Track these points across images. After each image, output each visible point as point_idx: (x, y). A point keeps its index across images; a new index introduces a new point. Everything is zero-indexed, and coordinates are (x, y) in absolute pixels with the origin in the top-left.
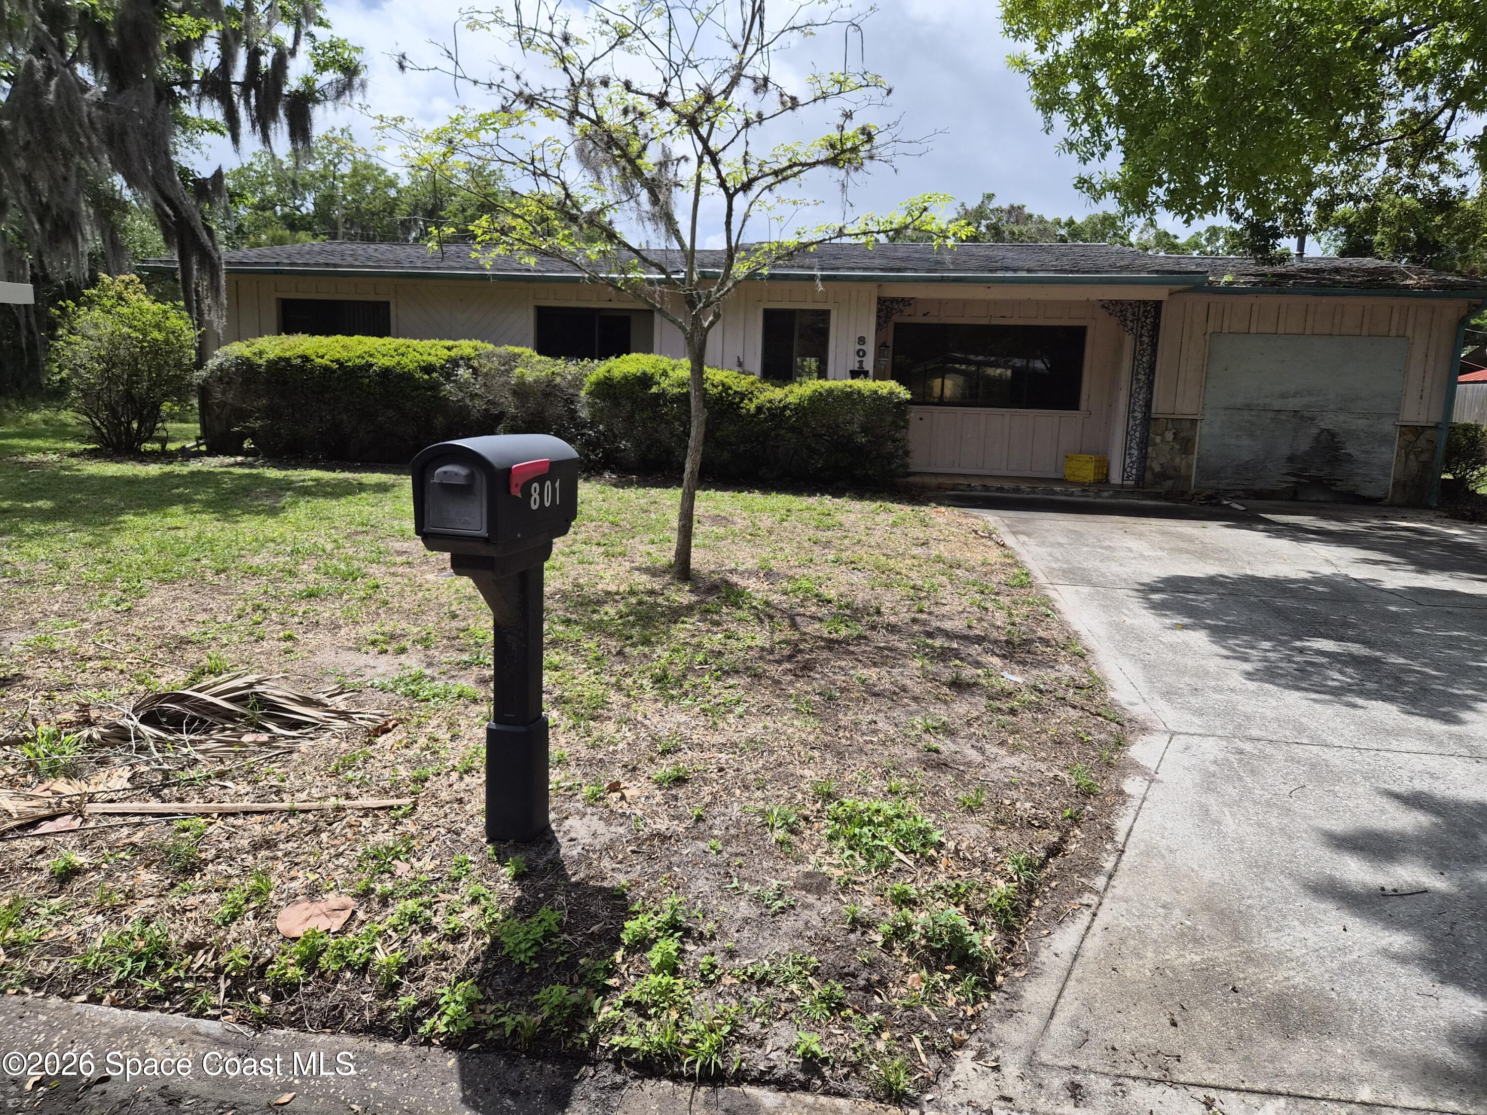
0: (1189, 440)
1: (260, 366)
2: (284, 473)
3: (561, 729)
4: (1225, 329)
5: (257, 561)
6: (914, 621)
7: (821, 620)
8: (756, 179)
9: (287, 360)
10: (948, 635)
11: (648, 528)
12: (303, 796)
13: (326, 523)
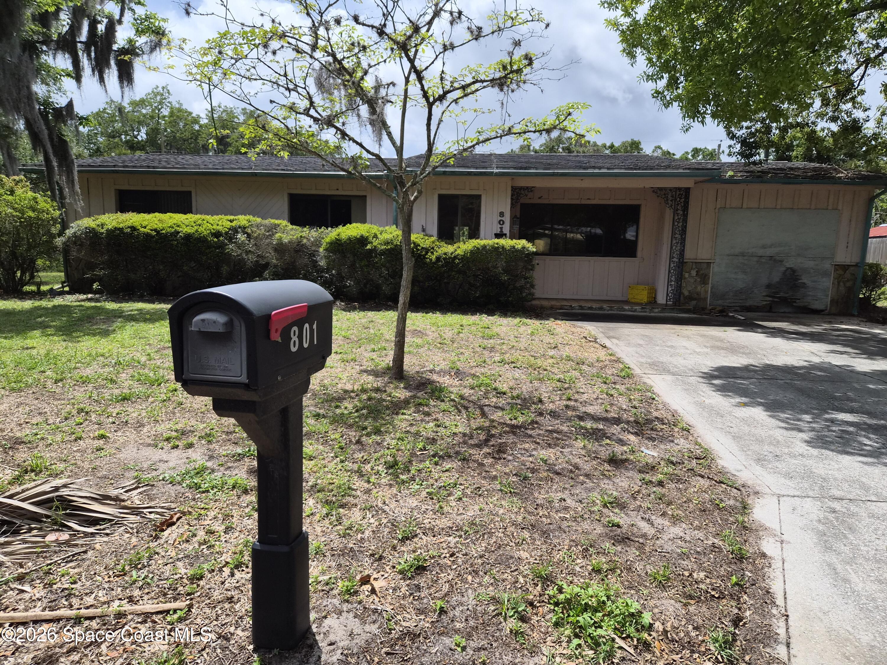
0: (706, 275)
1: (103, 233)
2: (119, 305)
3: (317, 517)
4: (728, 206)
5: (88, 372)
6: (567, 407)
7: (503, 409)
8: (449, 92)
9: (121, 230)
10: (595, 418)
11: (370, 340)
12: (89, 600)
13: (143, 341)
